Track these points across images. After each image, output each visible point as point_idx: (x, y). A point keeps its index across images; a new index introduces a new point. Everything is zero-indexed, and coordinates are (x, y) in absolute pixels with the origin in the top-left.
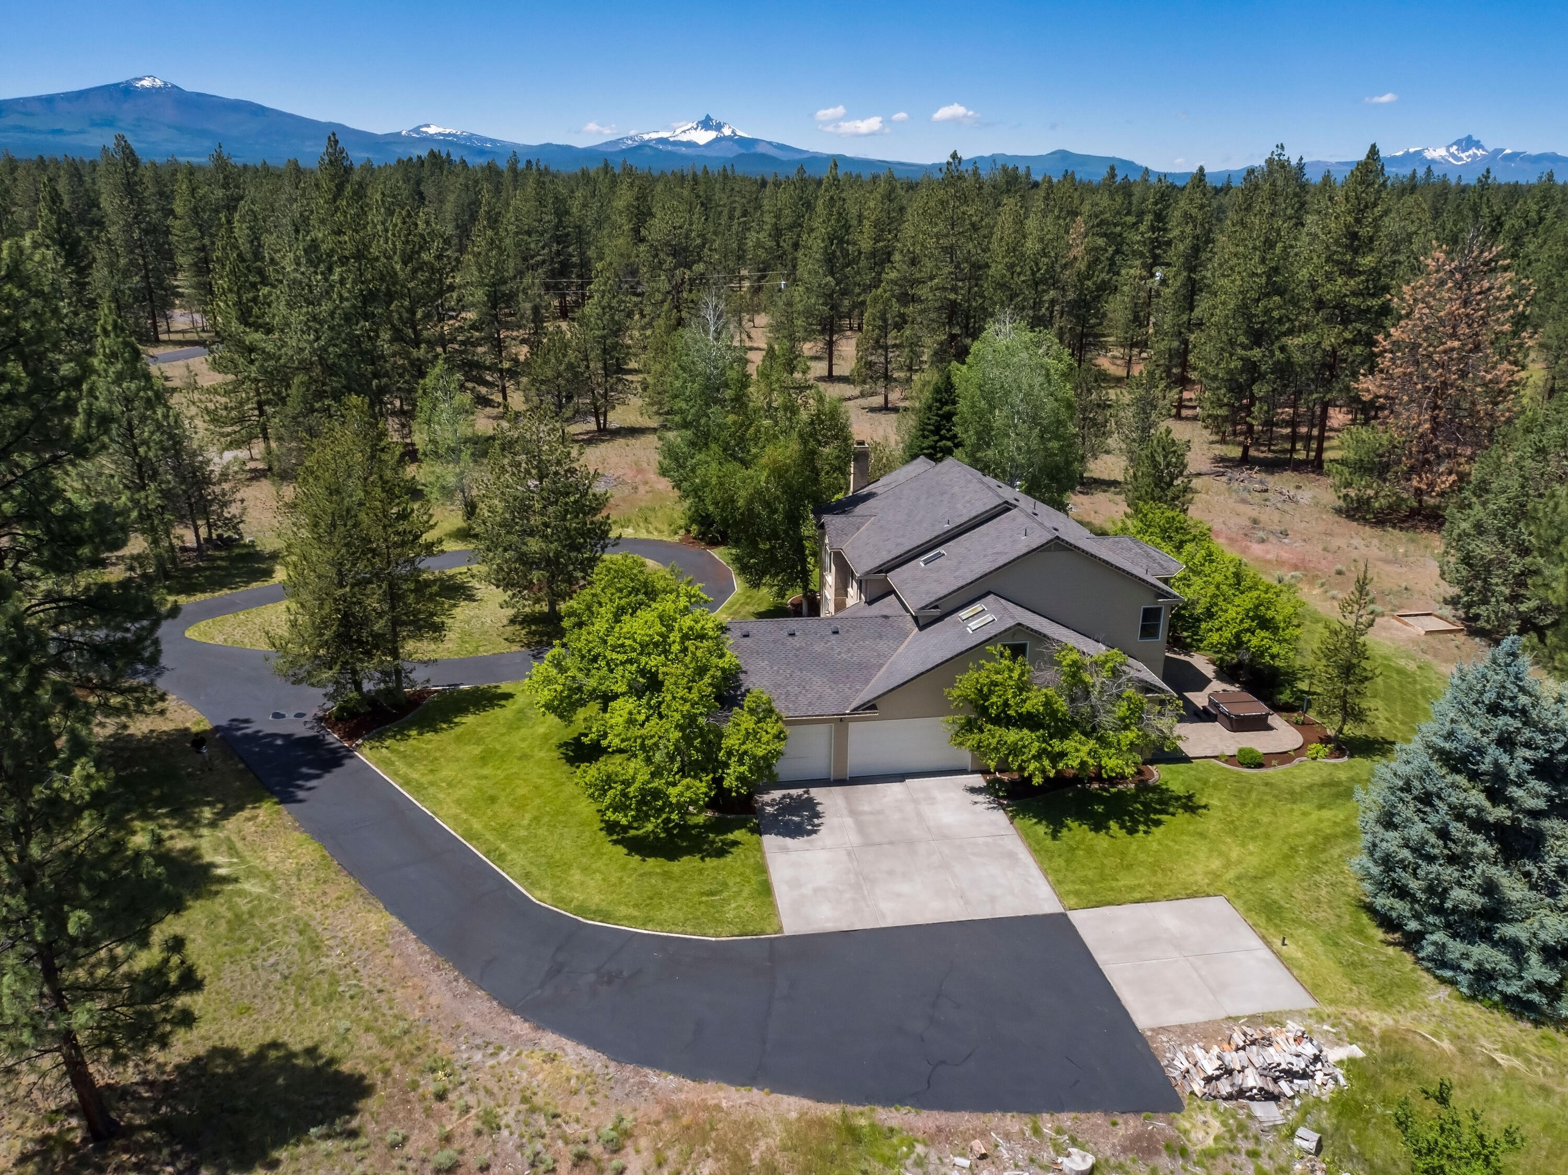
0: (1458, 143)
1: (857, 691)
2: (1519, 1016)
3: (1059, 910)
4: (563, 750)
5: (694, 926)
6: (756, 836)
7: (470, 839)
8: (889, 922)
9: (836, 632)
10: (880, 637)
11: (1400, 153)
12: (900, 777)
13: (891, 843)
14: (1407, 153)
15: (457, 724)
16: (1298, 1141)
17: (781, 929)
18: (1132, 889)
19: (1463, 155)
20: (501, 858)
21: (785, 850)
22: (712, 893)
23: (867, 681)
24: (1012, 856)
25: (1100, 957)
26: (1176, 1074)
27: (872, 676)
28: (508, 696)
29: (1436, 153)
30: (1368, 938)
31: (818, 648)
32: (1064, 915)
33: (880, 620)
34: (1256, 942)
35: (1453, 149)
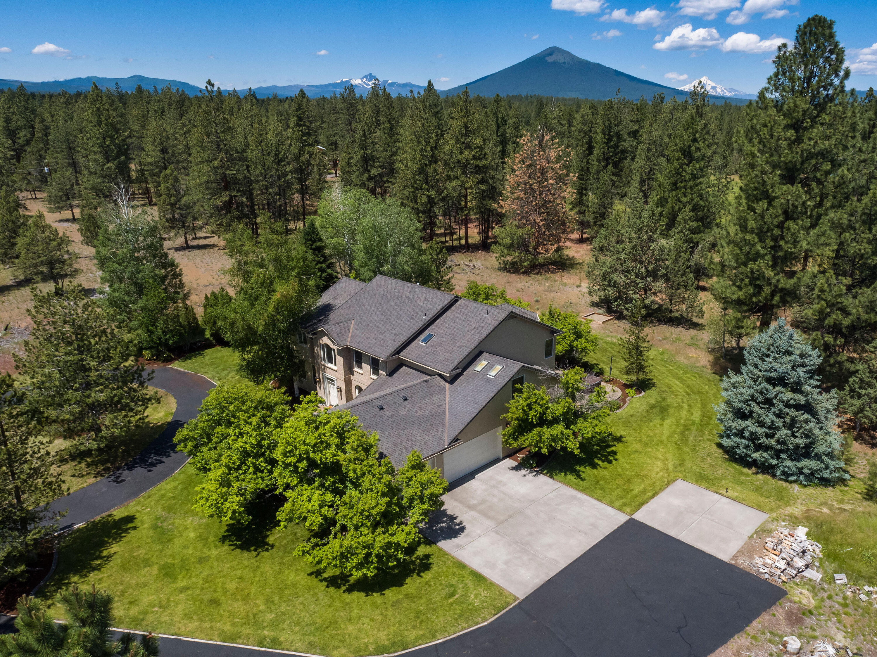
0: (365, 77)
1: (443, 432)
2: (826, 486)
3: (627, 517)
4: (227, 542)
5: (467, 622)
6: (434, 546)
7: (233, 641)
8: (563, 564)
9: (406, 399)
10: (432, 395)
11: (339, 81)
12: (470, 476)
13: (510, 517)
14: (342, 81)
15: (109, 557)
16: (838, 582)
17: (516, 599)
18: (644, 491)
19: (370, 83)
20: (275, 643)
21: (459, 547)
22: (452, 595)
23: (444, 425)
24: (574, 498)
25: (672, 533)
26: (767, 576)
27: (444, 420)
28: (130, 519)
29: (356, 82)
30: (747, 475)
31: (403, 412)
32: (632, 519)
33: (425, 384)
34: (717, 496)
35: (364, 80)
